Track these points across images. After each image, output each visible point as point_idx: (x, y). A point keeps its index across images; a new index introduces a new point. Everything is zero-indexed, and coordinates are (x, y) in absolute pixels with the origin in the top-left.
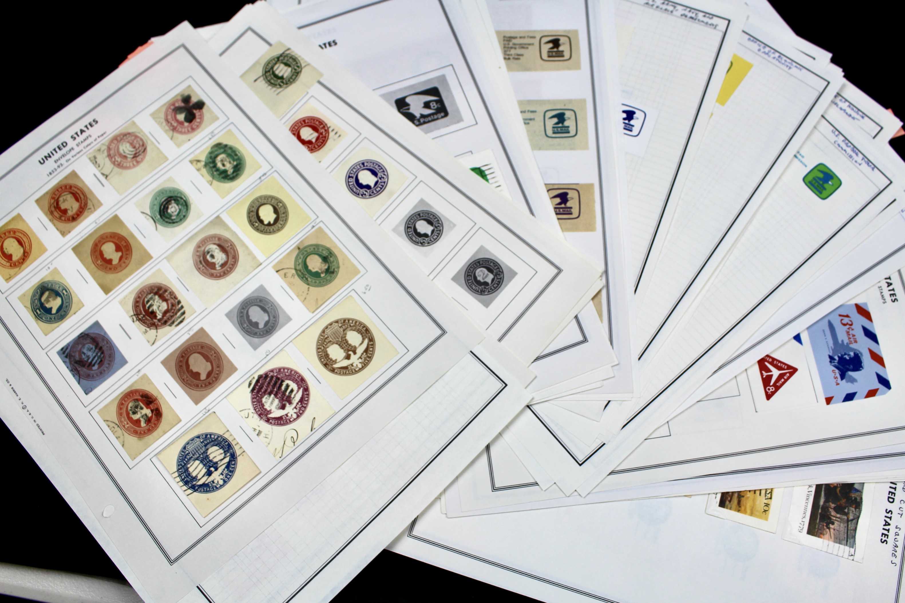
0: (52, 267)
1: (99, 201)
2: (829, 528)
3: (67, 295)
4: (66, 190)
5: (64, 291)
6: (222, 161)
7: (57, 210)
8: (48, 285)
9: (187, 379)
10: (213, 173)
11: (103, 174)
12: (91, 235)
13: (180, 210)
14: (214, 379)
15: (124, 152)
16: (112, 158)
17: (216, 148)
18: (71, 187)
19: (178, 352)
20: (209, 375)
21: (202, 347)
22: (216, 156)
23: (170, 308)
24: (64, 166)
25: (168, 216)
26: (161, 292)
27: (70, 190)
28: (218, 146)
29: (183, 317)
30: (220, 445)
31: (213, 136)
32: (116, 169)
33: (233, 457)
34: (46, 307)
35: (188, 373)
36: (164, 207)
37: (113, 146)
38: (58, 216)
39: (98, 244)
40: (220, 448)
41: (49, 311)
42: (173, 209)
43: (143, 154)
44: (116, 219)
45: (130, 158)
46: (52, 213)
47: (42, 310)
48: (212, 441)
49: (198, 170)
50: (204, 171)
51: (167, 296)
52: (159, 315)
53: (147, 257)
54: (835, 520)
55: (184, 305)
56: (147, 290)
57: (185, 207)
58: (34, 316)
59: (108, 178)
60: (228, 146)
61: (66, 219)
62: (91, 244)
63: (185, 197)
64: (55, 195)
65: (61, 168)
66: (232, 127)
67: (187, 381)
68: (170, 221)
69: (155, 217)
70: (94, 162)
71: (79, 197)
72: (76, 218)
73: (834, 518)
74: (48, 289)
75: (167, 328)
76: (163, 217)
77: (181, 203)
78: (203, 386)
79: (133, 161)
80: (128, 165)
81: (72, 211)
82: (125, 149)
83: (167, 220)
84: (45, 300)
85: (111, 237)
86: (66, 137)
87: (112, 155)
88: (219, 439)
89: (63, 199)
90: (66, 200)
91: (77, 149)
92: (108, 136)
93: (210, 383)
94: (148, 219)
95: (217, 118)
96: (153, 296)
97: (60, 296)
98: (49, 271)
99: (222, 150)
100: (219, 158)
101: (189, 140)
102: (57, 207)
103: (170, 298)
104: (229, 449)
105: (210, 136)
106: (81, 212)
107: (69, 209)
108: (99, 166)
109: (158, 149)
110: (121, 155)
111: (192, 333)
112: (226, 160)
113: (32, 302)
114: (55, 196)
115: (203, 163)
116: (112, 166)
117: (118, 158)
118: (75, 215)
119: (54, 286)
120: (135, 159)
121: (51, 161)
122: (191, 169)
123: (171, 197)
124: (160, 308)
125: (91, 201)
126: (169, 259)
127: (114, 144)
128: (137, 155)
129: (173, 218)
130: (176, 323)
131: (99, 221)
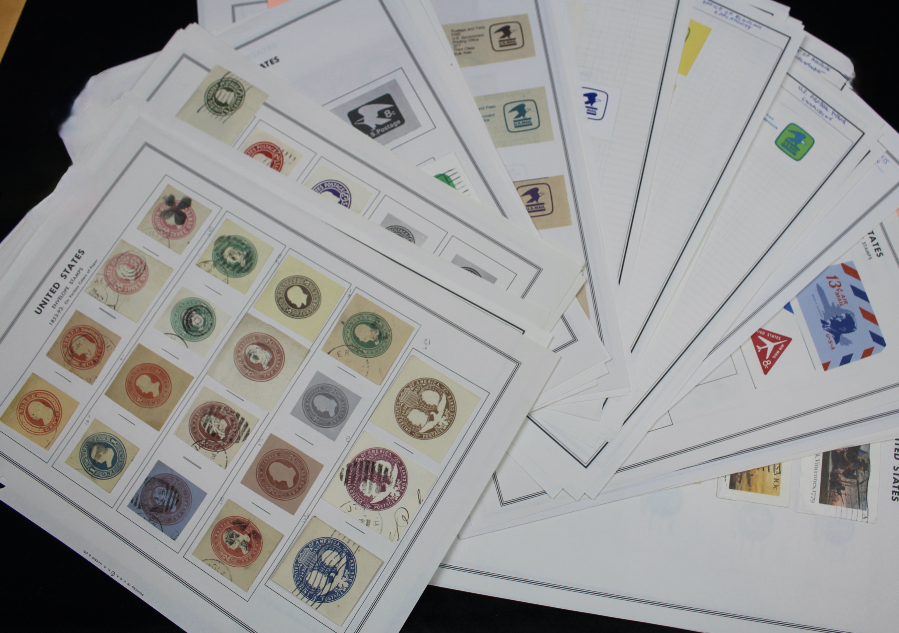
0: (91, 420)
1: (115, 335)
2: (840, 494)
3: (117, 444)
4: (76, 334)
5: (113, 441)
6: (230, 254)
7: (74, 358)
8: (94, 440)
9: (275, 491)
10: (225, 270)
11: (110, 306)
12: (120, 374)
13: (205, 319)
14: (302, 483)
15: (125, 276)
16: (113, 286)
17: (219, 243)
18: (80, 329)
19: (255, 467)
20: (295, 480)
21: (278, 454)
22: (223, 251)
23: (230, 424)
24: (64, 310)
25: (195, 329)
26: (215, 411)
27: (80, 333)
28: (221, 239)
29: (247, 430)
30: (332, 548)
31: (212, 232)
32: (122, 297)
33: (350, 556)
34: (99, 463)
35: (274, 485)
36: (187, 321)
37: (109, 272)
38: (77, 364)
39: (131, 380)
40: (334, 551)
41: (104, 466)
42: (197, 320)
43: (144, 272)
44: (140, 349)
45: (132, 280)
46: (69, 362)
47: (96, 468)
48: (323, 546)
49: (209, 271)
50: (215, 271)
51: (223, 412)
52: (221, 434)
53: (187, 379)
54: (846, 485)
55: (244, 417)
56: (199, 412)
57: (209, 314)
58: (90, 476)
59: (116, 308)
60: (232, 237)
61: (88, 365)
62: (123, 383)
63: (205, 304)
64: (66, 342)
65: (63, 312)
66: (228, 216)
67: (275, 493)
68: (199, 334)
69: (182, 335)
70: (96, 295)
71: (93, 338)
72: (98, 360)
73: (845, 484)
74: (95, 444)
75: (235, 446)
76: (189, 332)
77: (203, 311)
78: (294, 493)
79: (136, 283)
80: (133, 288)
81: (91, 354)
82: (123, 272)
83: (194, 334)
84: (95, 457)
85: (142, 369)
86: (55, 277)
87: (112, 283)
88: (329, 541)
89: (77, 344)
90: (80, 344)
91: (72, 287)
92: (100, 264)
93: (300, 489)
94: (174, 339)
95: (211, 211)
96: (209, 417)
97: (110, 447)
98: (89, 424)
99: (227, 243)
100: (226, 253)
101: (188, 243)
102: (73, 354)
103: (227, 414)
104: (343, 549)
105: (209, 232)
106: (101, 353)
107: (87, 354)
108: (103, 299)
109: (159, 261)
110: (121, 280)
111: (262, 443)
112: (234, 253)
113: (83, 463)
114: (67, 344)
115: (212, 263)
116: (116, 294)
117: (120, 284)
118: (95, 358)
119: (100, 439)
120: (138, 279)
121: (48, 308)
122: (201, 272)
123: (190, 309)
124: (220, 427)
125: (108, 338)
126: (211, 373)
127: (110, 270)
128: (139, 274)
129: (200, 330)
130: (242, 438)
131: (123, 356)
